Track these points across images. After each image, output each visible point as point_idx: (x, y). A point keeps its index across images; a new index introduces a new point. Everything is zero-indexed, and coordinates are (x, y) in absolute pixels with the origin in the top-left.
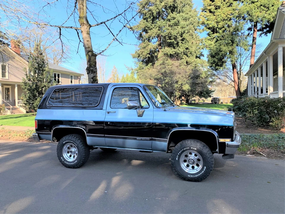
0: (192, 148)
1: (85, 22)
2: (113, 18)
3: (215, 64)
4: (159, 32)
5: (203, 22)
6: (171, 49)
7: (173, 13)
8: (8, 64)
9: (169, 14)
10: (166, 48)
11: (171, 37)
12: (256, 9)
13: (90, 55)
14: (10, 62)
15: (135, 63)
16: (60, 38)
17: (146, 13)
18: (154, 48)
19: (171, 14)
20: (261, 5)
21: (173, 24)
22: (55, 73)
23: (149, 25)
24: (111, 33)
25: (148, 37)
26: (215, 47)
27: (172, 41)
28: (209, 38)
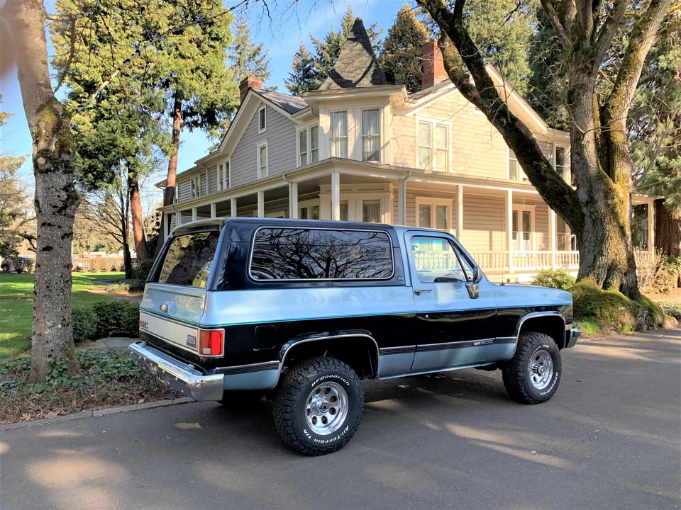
0: (544, 346)
3: (93, 175)
12: (190, 72)
20: (198, 68)
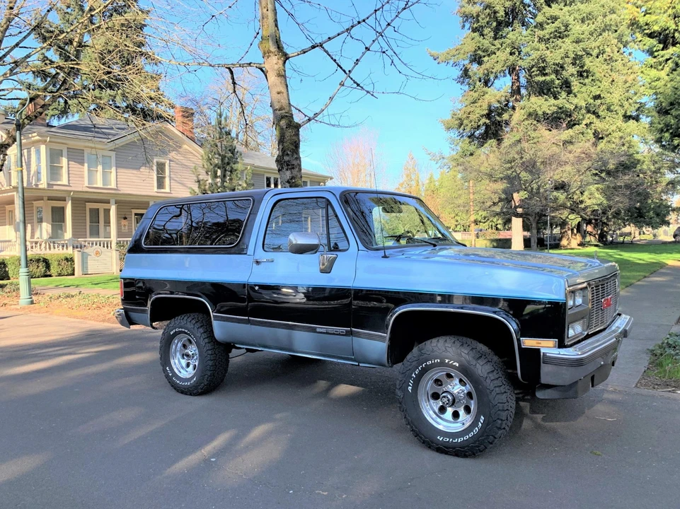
0: (447, 361)
1: (273, 48)
2: (343, 32)
3: (671, 133)
4: (512, 58)
5: (635, 19)
6: (546, 100)
7: (550, 6)
8: (170, 161)
9: (539, 10)
10: (533, 99)
11: (544, 68)
13: (285, 127)
14: (173, 155)
15: (452, 142)
16: (235, 92)
17: (478, 16)
18: (499, 101)
19: (546, 9)
21: (551, 34)
22: (269, 175)
23: (486, 43)
24: (341, 68)
25: (484, 74)
26: (669, 85)
27: (548, 78)
28: (651, 60)
